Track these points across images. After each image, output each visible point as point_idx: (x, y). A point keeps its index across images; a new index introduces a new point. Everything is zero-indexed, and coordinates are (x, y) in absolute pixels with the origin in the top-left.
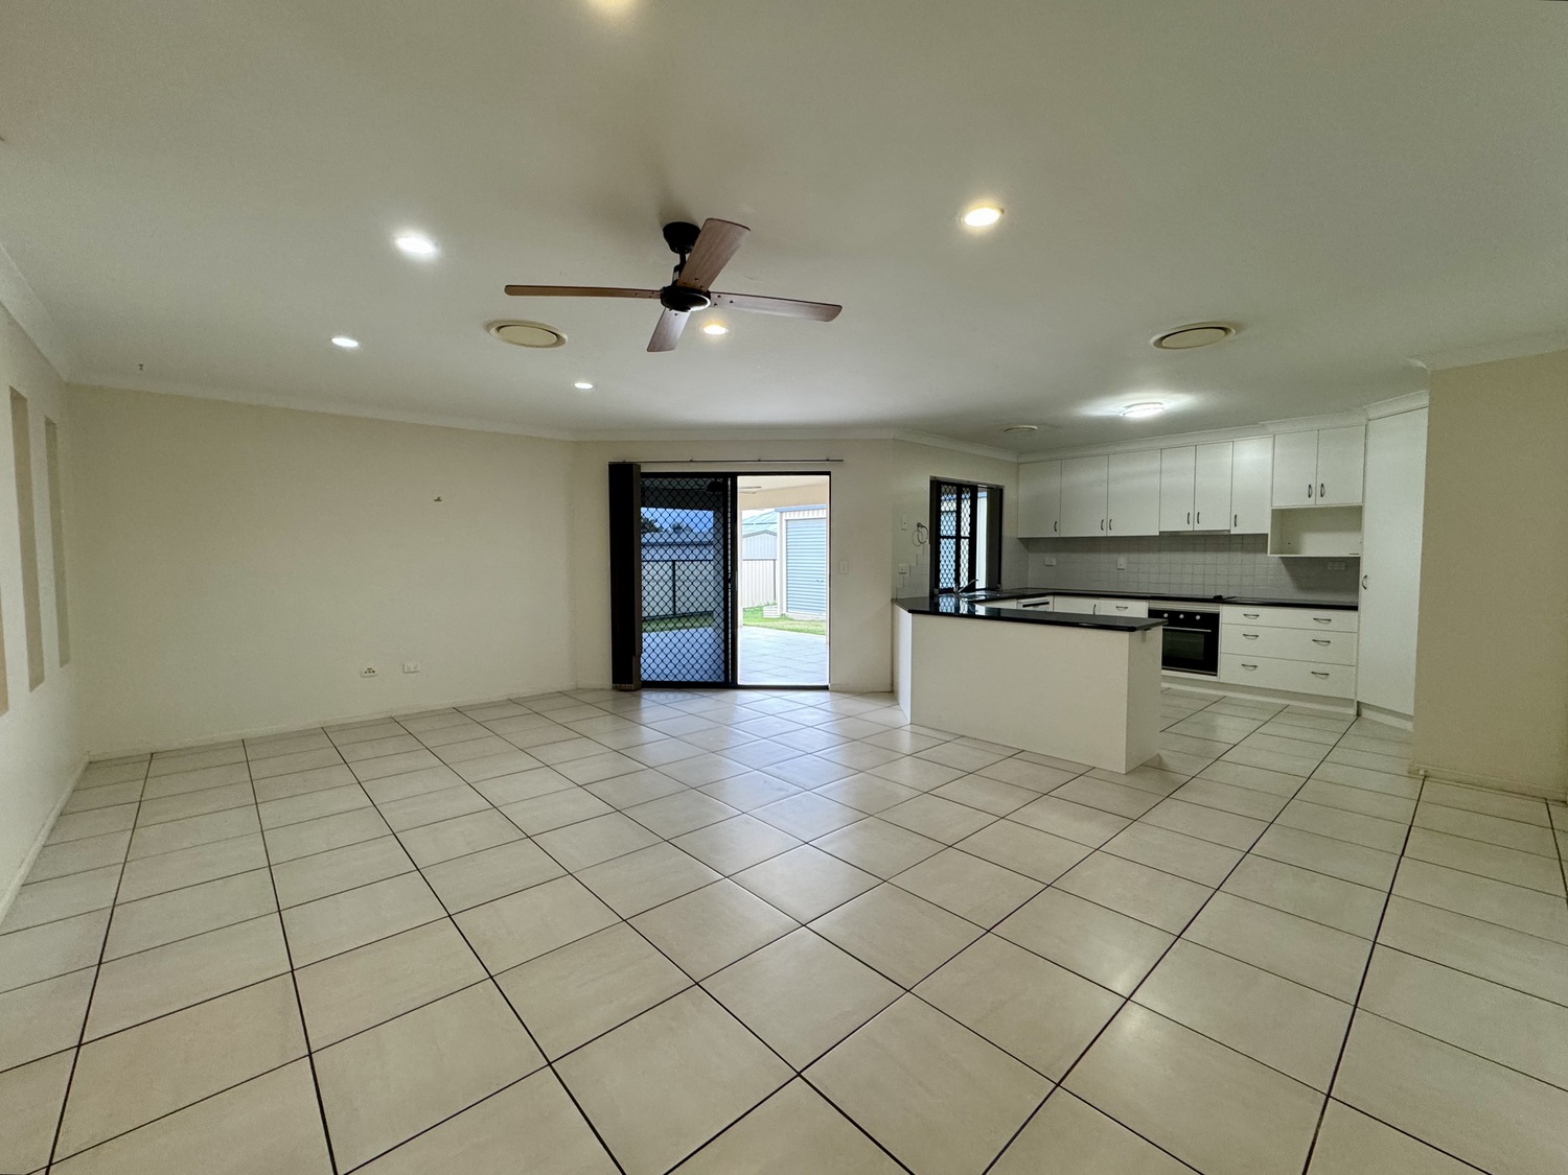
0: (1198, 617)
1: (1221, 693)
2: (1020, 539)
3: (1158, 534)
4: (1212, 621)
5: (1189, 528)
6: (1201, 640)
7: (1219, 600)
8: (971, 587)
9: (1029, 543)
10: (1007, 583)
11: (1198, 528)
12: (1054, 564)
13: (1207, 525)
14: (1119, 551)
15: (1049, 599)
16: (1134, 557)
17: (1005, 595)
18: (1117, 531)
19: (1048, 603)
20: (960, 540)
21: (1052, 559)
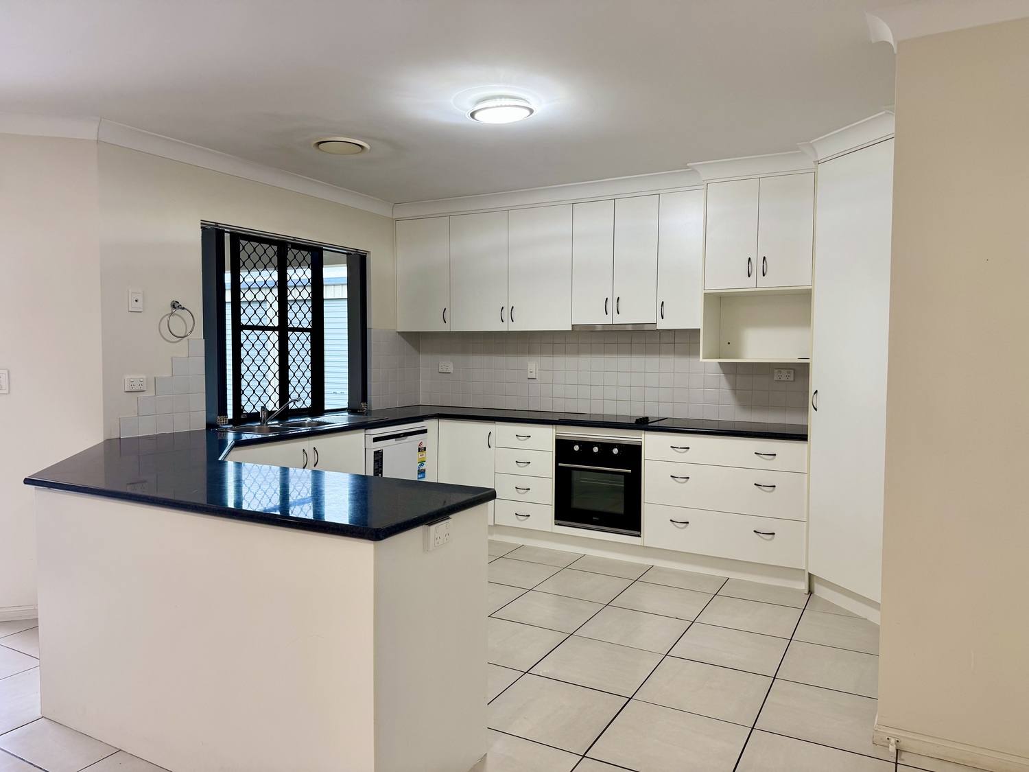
0: (615, 451)
1: (648, 562)
2: (402, 334)
3: (570, 328)
4: (633, 454)
5: (607, 320)
6: (621, 484)
7: (643, 424)
9: (416, 340)
10: (378, 400)
11: (618, 320)
12: (451, 370)
13: (629, 316)
14: (530, 352)
15: (429, 424)
16: (547, 360)
17: (371, 419)
18: (521, 324)
19: (425, 431)
20: (290, 333)
21: (447, 363)
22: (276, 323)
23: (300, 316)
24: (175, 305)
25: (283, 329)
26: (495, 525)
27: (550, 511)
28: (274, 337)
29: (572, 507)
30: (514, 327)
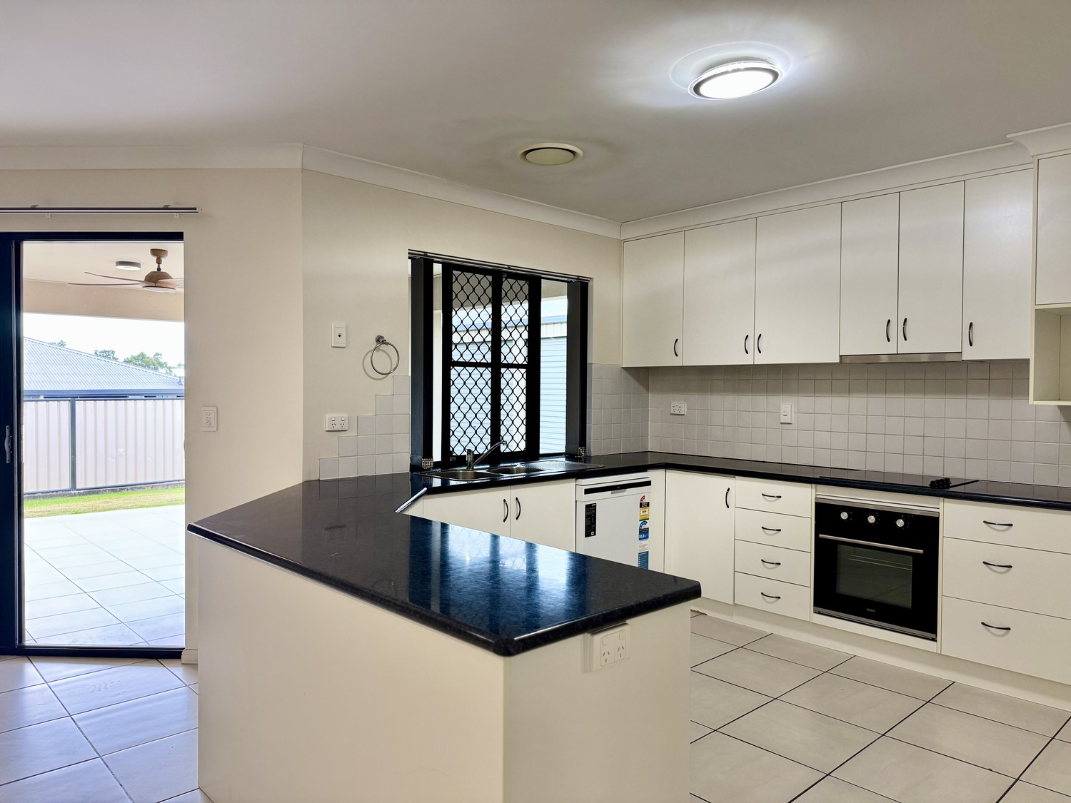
0: (900, 523)
1: (946, 675)
2: (628, 370)
3: (837, 360)
4: (927, 528)
5: (889, 349)
6: (908, 566)
7: (941, 488)
8: (532, 451)
9: (644, 376)
10: (599, 443)
11: (905, 348)
12: (684, 411)
13: (921, 343)
14: (784, 390)
16: (806, 402)
17: (590, 466)
18: (772, 356)
19: (648, 483)
20: (503, 370)
21: (680, 404)
22: (489, 358)
23: (516, 351)
24: (380, 340)
25: (496, 366)
26: (735, 605)
27: (808, 594)
28: (487, 374)
29: (838, 592)
30: (760, 360)
